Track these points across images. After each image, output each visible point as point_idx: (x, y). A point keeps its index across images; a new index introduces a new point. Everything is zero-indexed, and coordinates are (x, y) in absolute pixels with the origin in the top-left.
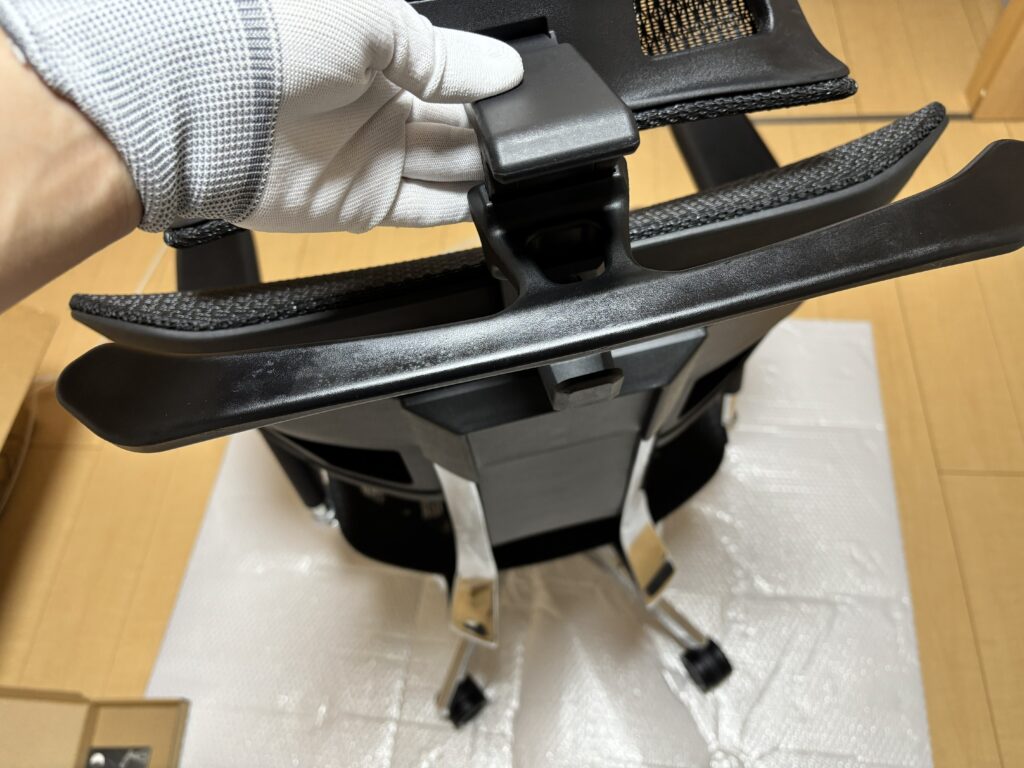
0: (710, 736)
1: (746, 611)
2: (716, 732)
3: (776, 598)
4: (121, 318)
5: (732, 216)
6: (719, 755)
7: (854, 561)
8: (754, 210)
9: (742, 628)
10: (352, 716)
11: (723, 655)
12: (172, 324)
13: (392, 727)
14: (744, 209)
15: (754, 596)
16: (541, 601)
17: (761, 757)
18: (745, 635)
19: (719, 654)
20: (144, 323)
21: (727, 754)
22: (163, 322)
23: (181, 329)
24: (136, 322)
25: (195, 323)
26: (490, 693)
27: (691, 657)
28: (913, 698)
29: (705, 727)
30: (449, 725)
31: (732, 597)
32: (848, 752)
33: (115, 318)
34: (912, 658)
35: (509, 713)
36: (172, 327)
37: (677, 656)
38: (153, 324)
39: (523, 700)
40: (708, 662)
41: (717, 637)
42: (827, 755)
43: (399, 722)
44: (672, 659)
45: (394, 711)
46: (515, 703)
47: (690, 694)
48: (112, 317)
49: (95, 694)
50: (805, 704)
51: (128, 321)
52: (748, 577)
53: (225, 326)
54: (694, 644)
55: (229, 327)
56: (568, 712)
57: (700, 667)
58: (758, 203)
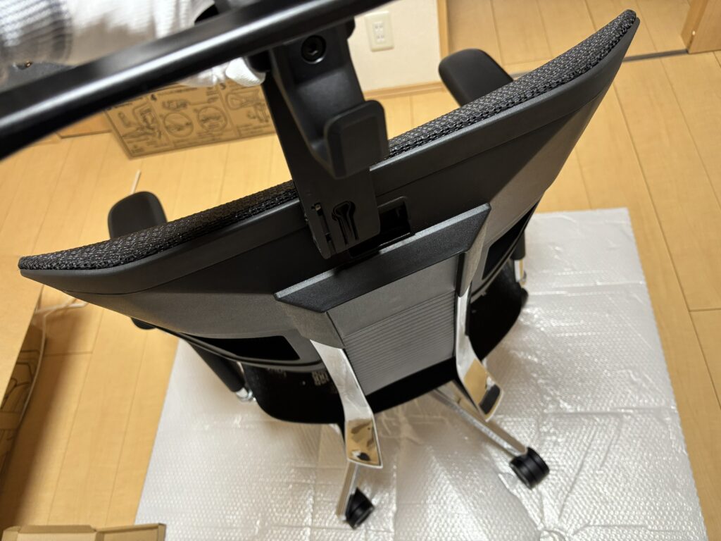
0: (537, 521)
1: (555, 426)
2: (542, 519)
3: (576, 414)
4: (55, 268)
6: (546, 533)
7: (633, 383)
9: (554, 438)
10: (280, 525)
11: (541, 459)
12: (92, 265)
13: (308, 531)
15: (561, 414)
16: (406, 431)
17: (576, 533)
18: (556, 443)
19: (537, 459)
20: (72, 268)
21: (550, 532)
22: (85, 265)
23: (100, 268)
24: (66, 269)
25: (109, 261)
26: (374, 502)
27: (517, 463)
28: (685, 479)
29: (533, 514)
30: (348, 526)
31: (544, 416)
32: (641, 523)
33: (51, 269)
34: (682, 450)
35: (391, 514)
36: (93, 267)
37: (507, 464)
38: (78, 268)
39: (398, 505)
40: (530, 465)
41: (535, 448)
42: (625, 526)
43: (312, 528)
44: (505, 466)
45: (308, 520)
46: (394, 508)
47: (520, 489)
48: (48, 268)
49: (101, 526)
50: (605, 490)
51: (60, 269)
52: (554, 401)
53: (132, 259)
54: (517, 454)
55: (135, 260)
56: (432, 510)
57: (524, 470)
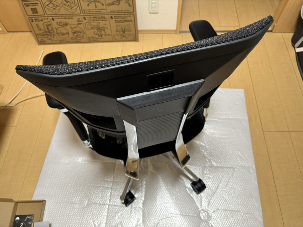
0: (199, 207)
1: (209, 171)
2: (201, 206)
3: (218, 167)
5: (214, 44)
6: (202, 211)
7: (240, 156)
8: (220, 43)
9: (209, 175)
10: (95, 204)
11: (203, 183)
13: (107, 206)
14: (217, 43)
15: (212, 166)
16: (151, 168)
17: (214, 212)
18: (209, 178)
19: (202, 183)
21: (204, 211)
26: (136, 196)
27: (194, 184)
28: (256, 194)
29: (198, 204)
30: (124, 205)
31: (205, 167)
32: (238, 210)
34: (256, 183)
35: (142, 201)
37: (190, 184)
39: (145, 197)
40: (199, 185)
41: (201, 178)
42: (232, 211)
43: (109, 205)
44: (188, 184)
45: (108, 202)
46: (143, 199)
47: (194, 194)
49: (16, 199)
50: (226, 197)
52: (210, 161)
54: (195, 180)
56: (159, 201)
57: (197, 187)
58: (221, 41)
